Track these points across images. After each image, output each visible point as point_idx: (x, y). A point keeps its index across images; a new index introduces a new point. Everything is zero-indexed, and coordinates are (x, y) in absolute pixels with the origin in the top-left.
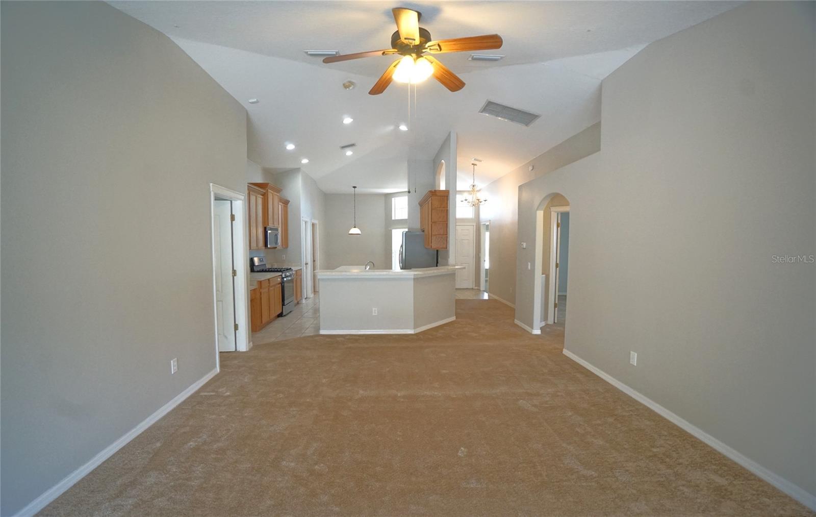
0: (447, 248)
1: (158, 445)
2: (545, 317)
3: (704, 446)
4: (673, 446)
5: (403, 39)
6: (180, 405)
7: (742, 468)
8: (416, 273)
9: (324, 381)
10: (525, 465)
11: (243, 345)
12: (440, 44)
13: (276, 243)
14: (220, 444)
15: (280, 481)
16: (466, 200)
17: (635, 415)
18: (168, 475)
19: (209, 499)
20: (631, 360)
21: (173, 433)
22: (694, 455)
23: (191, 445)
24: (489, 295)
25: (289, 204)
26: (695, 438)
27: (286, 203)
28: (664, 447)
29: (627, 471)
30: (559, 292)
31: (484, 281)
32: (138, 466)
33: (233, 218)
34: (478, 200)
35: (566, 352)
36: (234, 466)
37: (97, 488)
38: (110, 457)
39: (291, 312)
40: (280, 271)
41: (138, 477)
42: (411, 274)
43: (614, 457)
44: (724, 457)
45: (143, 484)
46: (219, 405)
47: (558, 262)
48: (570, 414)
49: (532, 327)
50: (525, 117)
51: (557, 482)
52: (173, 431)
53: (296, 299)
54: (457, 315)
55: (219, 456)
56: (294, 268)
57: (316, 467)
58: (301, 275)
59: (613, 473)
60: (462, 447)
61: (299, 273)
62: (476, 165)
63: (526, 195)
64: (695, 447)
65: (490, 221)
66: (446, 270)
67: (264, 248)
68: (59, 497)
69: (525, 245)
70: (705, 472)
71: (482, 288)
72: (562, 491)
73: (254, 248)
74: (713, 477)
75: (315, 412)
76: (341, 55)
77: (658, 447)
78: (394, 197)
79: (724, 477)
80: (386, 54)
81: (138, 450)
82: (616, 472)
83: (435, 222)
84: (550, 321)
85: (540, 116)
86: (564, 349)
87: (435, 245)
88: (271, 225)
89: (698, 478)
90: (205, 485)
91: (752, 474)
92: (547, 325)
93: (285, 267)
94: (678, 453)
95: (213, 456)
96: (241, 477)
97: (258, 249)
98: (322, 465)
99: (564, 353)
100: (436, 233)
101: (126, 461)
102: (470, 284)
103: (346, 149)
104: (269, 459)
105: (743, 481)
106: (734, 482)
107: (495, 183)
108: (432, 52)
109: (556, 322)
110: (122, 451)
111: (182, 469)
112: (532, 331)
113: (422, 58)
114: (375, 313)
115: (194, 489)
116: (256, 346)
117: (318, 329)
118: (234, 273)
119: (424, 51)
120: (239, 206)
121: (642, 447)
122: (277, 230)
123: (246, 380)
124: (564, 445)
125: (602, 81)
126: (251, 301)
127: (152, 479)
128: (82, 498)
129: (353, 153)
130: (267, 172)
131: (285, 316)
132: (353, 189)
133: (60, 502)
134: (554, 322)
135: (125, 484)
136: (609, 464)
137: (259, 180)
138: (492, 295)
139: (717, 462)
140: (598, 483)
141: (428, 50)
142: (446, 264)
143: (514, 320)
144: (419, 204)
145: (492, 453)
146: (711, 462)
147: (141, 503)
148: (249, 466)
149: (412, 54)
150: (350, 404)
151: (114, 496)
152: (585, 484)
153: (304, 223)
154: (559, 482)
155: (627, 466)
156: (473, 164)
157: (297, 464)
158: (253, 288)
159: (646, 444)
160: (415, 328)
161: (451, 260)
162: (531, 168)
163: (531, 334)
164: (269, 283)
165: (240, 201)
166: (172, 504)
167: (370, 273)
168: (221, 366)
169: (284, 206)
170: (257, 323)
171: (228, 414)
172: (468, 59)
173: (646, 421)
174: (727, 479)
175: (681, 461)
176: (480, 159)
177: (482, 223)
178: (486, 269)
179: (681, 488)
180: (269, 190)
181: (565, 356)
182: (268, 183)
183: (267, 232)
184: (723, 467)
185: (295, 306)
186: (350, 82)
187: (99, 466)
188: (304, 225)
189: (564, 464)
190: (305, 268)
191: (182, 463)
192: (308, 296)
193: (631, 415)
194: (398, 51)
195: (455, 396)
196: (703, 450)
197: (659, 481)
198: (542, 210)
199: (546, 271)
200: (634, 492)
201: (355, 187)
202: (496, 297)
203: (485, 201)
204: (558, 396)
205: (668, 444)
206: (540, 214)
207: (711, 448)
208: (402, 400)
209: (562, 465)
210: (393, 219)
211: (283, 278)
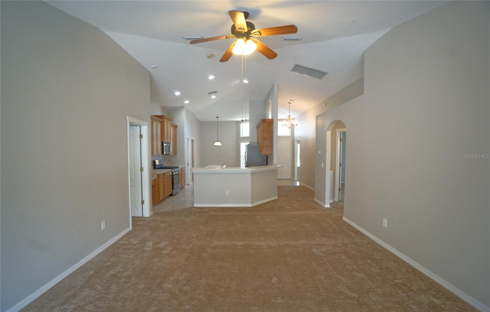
0: (272, 154)
1: (92, 272)
2: (333, 197)
3: (428, 279)
4: (408, 279)
5: (237, 29)
6: (106, 249)
7: (452, 294)
8: (252, 169)
9: (194, 235)
10: (312, 289)
11: (147, 213)
12: (260, 31)
13: (169, 151)
14: (128, 273)
15: (161, 296)
16: (285, 125)
17: (386, 259)
18: (95, 291)
19: (118, 306)
20: (384, 224)
21: (101, 266)
22: (421, 285)
23: (111, 273)
24: (300, 183)
25: (177, 129)
26: (423, 274)
27: (175, 127)
28: (402, 279)
29: (377, 294)
30: (342, 181)
31: (297, 174)
32: (78, 285)
33: (141, 136)
34: (292, 125)
35: (345, 219)
36: (135, 286)
37: (53, 298)
38: (63, 280)
39: (178, 193)
40: (171, 168)
41: (78, 292)
42: (250, 170)
43: (370, 285)
44: (441, 287)
45: (80, 296)
46: (130, 249)
47: (341, 163)
48: (344, 257)
49: (324, 203)
50: (319, 74)
51: (331, 300)
52: (101, 265)
53: (181, 185)
54: (279, 195)
55: (127, 280)
56: (180, 167)
57: (184, 288)
58: (184, 171)
59: (368, 295)
60: (275, 277)
61: (183, 169)
62: (291, 103)
63: (320, 122)
64: (422, 280)
65: (300, 137)
66: (271, 168)
67: (162, 154)
68: (31, 303)
69: (320, 152)
70: (427, 296)
71: (296, 179)
72: (335, 306)
73: (156, 154)
74: (432, 299)
75: (187, 254)
76: (204, 38)
77: (398, 279)
78: (241, 123)
79: (440, 299)
80: (228, 38)
81: (79, 276)
82: (370, 294)
83: (265, 139)
84: (337, 199)
85: (328, 74)
86: (343, 217)
87: (265, 152)
88: (166, 140)
89: (423, 299)
90: (116, 298)
91: (458, 298)
92: (334, 202)
93: (175, 166)
94: (411, 283)
95: (123, 280)
96: (139, 293)
97: (158, 155)
98: (188, 286)
99: (343, 219)
100: (266, 145)
101: (72, 282)
102: (288, 176)
103: (211, 95)
104: (156, 283)
105: (452, 302)
106: (446, 303)
107: (303, 115)
108: (256, 36)
109: (340, 199)
110: (70, 276)
111: (104, 287)
112: (324, 205)
113: (250, 40)
114: (227, 194)
115: (110, 300)
116: (155, 214)
117: (193, 204)
118: (142, 169)
119: (251, 35)
120: (145, 130)
121: (388, 279)
122: (170, 143)
123: (147, 234)
124: (339, 277)
125: (364, 51)
126: (152, 186)
127: (86, 292)
128: (44, 304)
129: (216, 97)
130: (164, 108)
131: (174, 195)
132: (217, 118)
133: (31, 306)
134: (339, 200)
135: (69, 296)
136: (366, 289)
137: (159, 113)
138: (301, 183)
139: (436, 290)
140: (358, 302)
141: (253, 35)
142: (272, 164)
143: (314, 199)
144: (256, 127)
145: (293, 281)
146: (432, 289)
147: (78, 308)
148: (144, 286)
149: (244, 38)
150: (208, 249)
151: (62, 303)
152: (349, 302)
153: (187, 139)
154: (333, 300)
155: (377, 291)
156: (289, 103)
157: (173, 286)
158: (154, 178)
159: (391, 277)
160: (252, 203)
161: (275, 161)
162: (324, 105)
163: (324, 207)
164: (164, 175)
165: (145, 126)
166: (96, 309)
167: (226, 170)
168: (133, 226)
169: (174, 129)
170: (156, 200)
171: (135, 254)
172: (281, 39)
173: (392, 262)
174: (441, 301)
175: (412, 288)
176: (293, 99)
177: (295, 139)
178: (298, 167)
179: (411, 305)
180: (165, 120)
181: (344, 221)
182: (164, 116)
183: (163, 145)
184: (439, 293)
185: (181, 189)
186: (211, 54)
187: (55, 285)
188: (187, 141)
189: (337, 289)
190: (187, 166)
191: (104, 284)
192: (189, 184)
193: (383, 258)
194: (235, 36)
195: (273, 246)
196: (427, 281)
197: (397, 300)
198: (330, 131)
199: (333, 168)
200: (381, 307)
201: (217, 117)
202: (304, 184)
203: (297, 125)
204: (338, 246)
205: (405, 277)
206: (329, 133)
207: (433, 280)
208: (240, 247)
209: (336, 290)
210: (241, 136)
211: (173, 173)
